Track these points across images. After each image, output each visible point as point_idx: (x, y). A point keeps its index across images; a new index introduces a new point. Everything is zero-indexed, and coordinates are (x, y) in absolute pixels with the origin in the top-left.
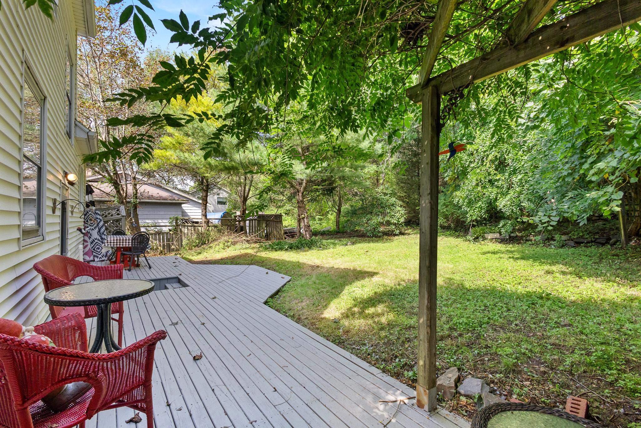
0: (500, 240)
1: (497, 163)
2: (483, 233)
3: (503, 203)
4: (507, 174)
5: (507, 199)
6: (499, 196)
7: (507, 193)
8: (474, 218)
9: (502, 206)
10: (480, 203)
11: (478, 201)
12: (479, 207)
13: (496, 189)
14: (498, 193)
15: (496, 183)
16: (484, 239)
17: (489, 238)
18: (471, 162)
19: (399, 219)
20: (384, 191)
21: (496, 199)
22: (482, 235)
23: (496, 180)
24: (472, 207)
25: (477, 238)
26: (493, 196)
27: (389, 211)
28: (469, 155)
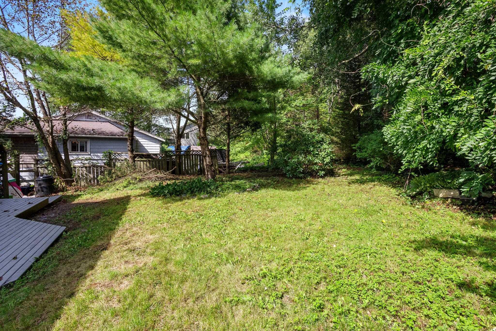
0: (460, 203)
1: (459, 73)
2: (431, 187)
3: (468, 144)
4: (480, 89)
5: (479, 136)
6: (462, 130)
7: (480, 125)
8: (414, 165)
9: (465, 149)
10: (425, 142)
11: (423, 138)
12: (422, 149)
13: (456, 119)
14: (459, 125)
15: (456, 108)
16: (432, 196)
17: (441, 195)
18: (411, 77)
19: (324, 158)
20: (311, 126)
21: (455, 137)
22: (429, 190)
23: (456, 103)
24: (410, 149)
25: (421, 193)
26: (449, 131)
27: (312, 149)
28: (407, 67)
